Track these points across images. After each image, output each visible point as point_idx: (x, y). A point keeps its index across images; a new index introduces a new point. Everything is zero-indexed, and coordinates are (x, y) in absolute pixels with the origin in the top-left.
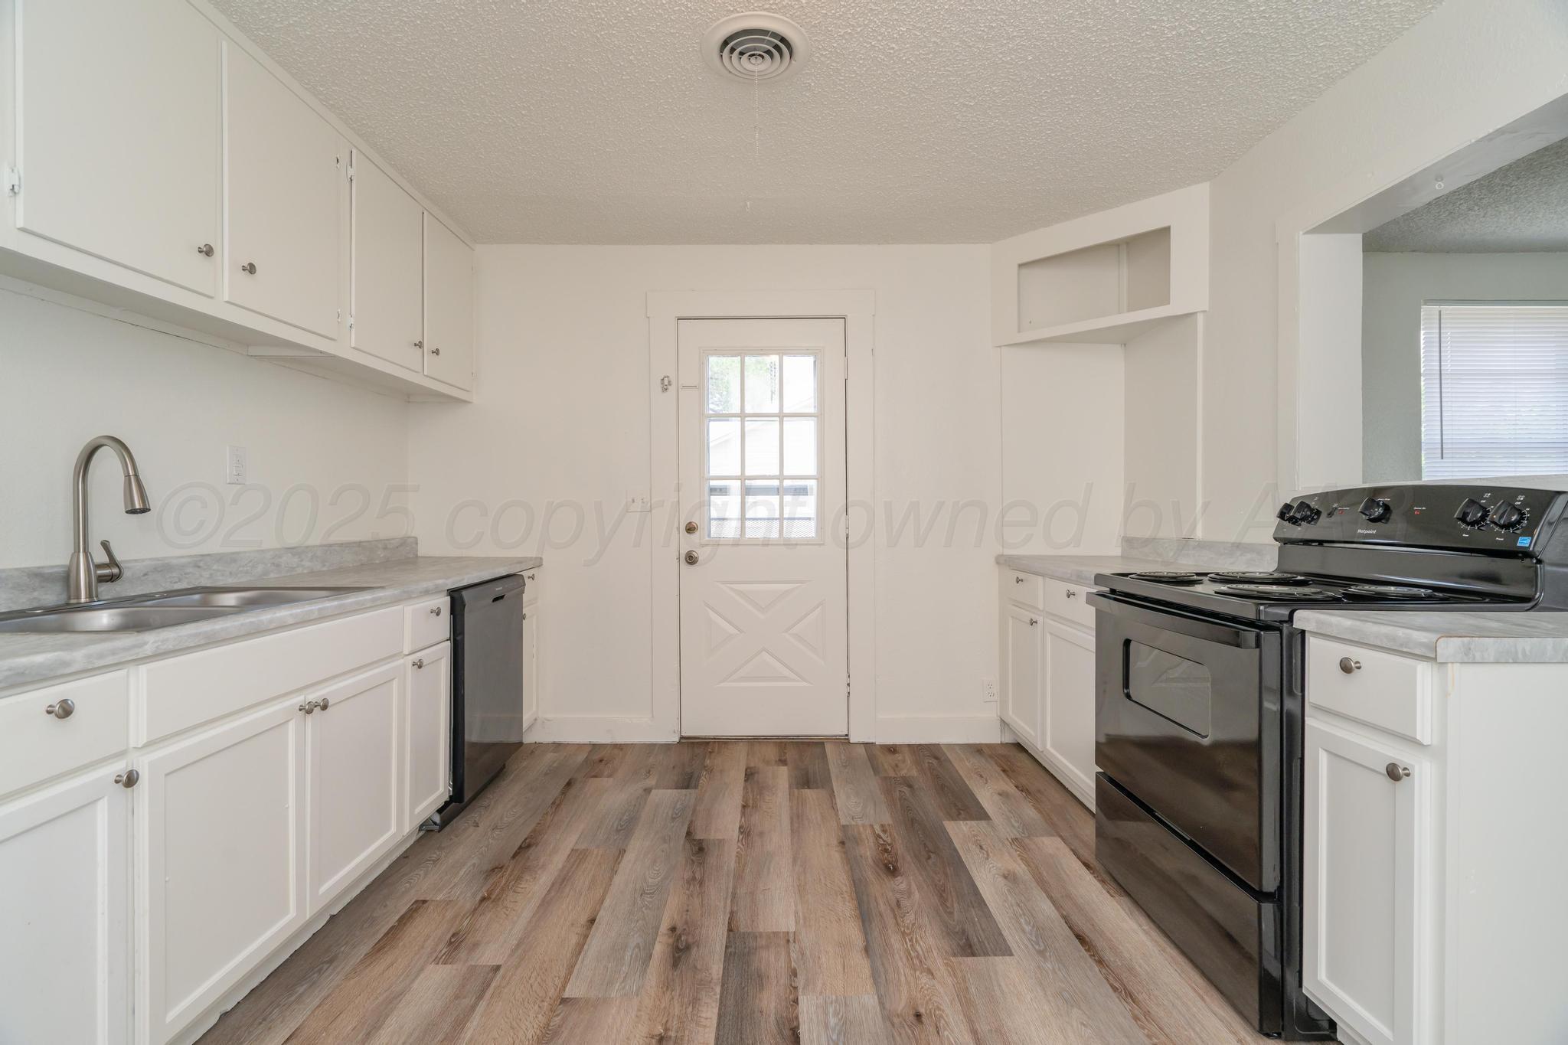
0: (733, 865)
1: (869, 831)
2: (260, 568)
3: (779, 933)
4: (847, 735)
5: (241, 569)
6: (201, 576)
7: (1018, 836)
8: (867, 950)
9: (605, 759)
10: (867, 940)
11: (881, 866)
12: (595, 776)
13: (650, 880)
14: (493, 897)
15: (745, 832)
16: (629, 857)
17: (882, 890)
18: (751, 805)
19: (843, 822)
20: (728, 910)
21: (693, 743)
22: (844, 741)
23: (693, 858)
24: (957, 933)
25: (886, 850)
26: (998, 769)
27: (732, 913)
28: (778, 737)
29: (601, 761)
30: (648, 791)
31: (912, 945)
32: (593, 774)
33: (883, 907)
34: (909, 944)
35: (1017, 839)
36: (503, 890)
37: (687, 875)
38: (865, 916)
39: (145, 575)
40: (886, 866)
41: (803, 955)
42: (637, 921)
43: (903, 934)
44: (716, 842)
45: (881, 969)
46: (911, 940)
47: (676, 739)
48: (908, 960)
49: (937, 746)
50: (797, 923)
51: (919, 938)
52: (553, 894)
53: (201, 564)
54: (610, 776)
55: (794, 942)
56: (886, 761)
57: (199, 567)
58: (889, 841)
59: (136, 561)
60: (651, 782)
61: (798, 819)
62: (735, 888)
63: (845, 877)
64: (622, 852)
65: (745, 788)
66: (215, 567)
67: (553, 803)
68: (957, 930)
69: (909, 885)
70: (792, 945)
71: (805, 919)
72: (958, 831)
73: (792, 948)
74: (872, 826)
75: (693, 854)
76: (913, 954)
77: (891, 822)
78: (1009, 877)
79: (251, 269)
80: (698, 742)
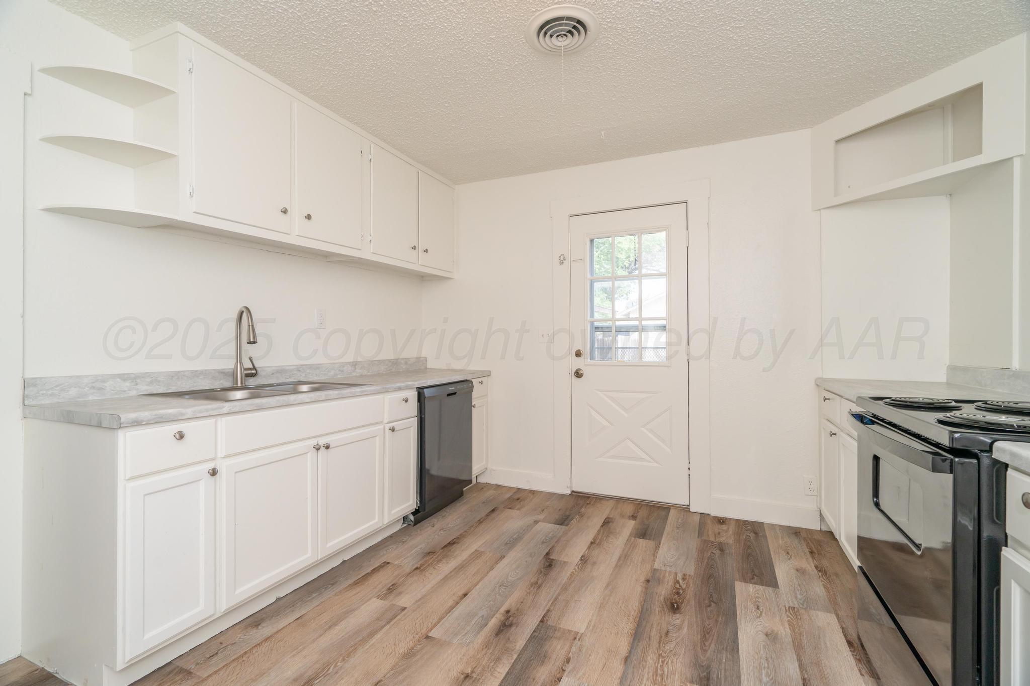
0: (565, 579)
1: (672, 577)
2: (332, 373)
3: (572, 631)
4: (688, 506)
5: (322, 372)
6: (301, 376)
7: (796, 605)
8: (626, 659)
9: (521, 498)
10: (630, 653)
11: (669, 603)
12: (510, 508)
13: (510, 578)
14: (422, 568)
15: (584, 560)
16: (505, 561)
17: (659, 620)
18: (597, 542)
19: (656, 566)
20: (547, 608)
21: (579, 496)
22: (686, 509)
23: (543, 570)
24: (703, 666)
25: (678, 593)
26: (807, 550)
27: (548, 611)
28: (637, 500)
29: (518, 499)
30: (536, 522)
31: (662, 666)
32: (509, 507)
33: (654, 633)
34: (660, 664)
35: (794, 608)
36: (429, 565)
37: (533, 580)
38: (637, 635)
39: (273, 374)
40: (672, 605)
41: (580, 650)
42: (490, 601)
43: (660, 655)
44: (562, 563)
45: (630, 676)
46: (663, 662)
47: (569, 492)
48: (653, 675)
49: (761, 524)
50: (587, 628)
51: (670, 661)
52: (453, 573)
53: (300, 369)
54: (518, 509)
55: (579, 640)
56: (712, 529)
57: (300, 371)
58: (684, 586)
59: (269, 367)
60: (541, 517)
61: (625, 558)
62: (559, 594)
63: (637, 605)
64: (503, 557)
65: (599, 531)
66: (308, 371)
67: (479, 520)
68: (703, 664)
69: (683, 622)
70: (576, 642)
71: (594, 627)
72: (744, 592)
73: (575, 643)
74: (676, 574)
75: (544, 568)
76: (659, 672)
77: (692, 574)
78: (771, 636)
79: (309, 217)
80: (583, 496)
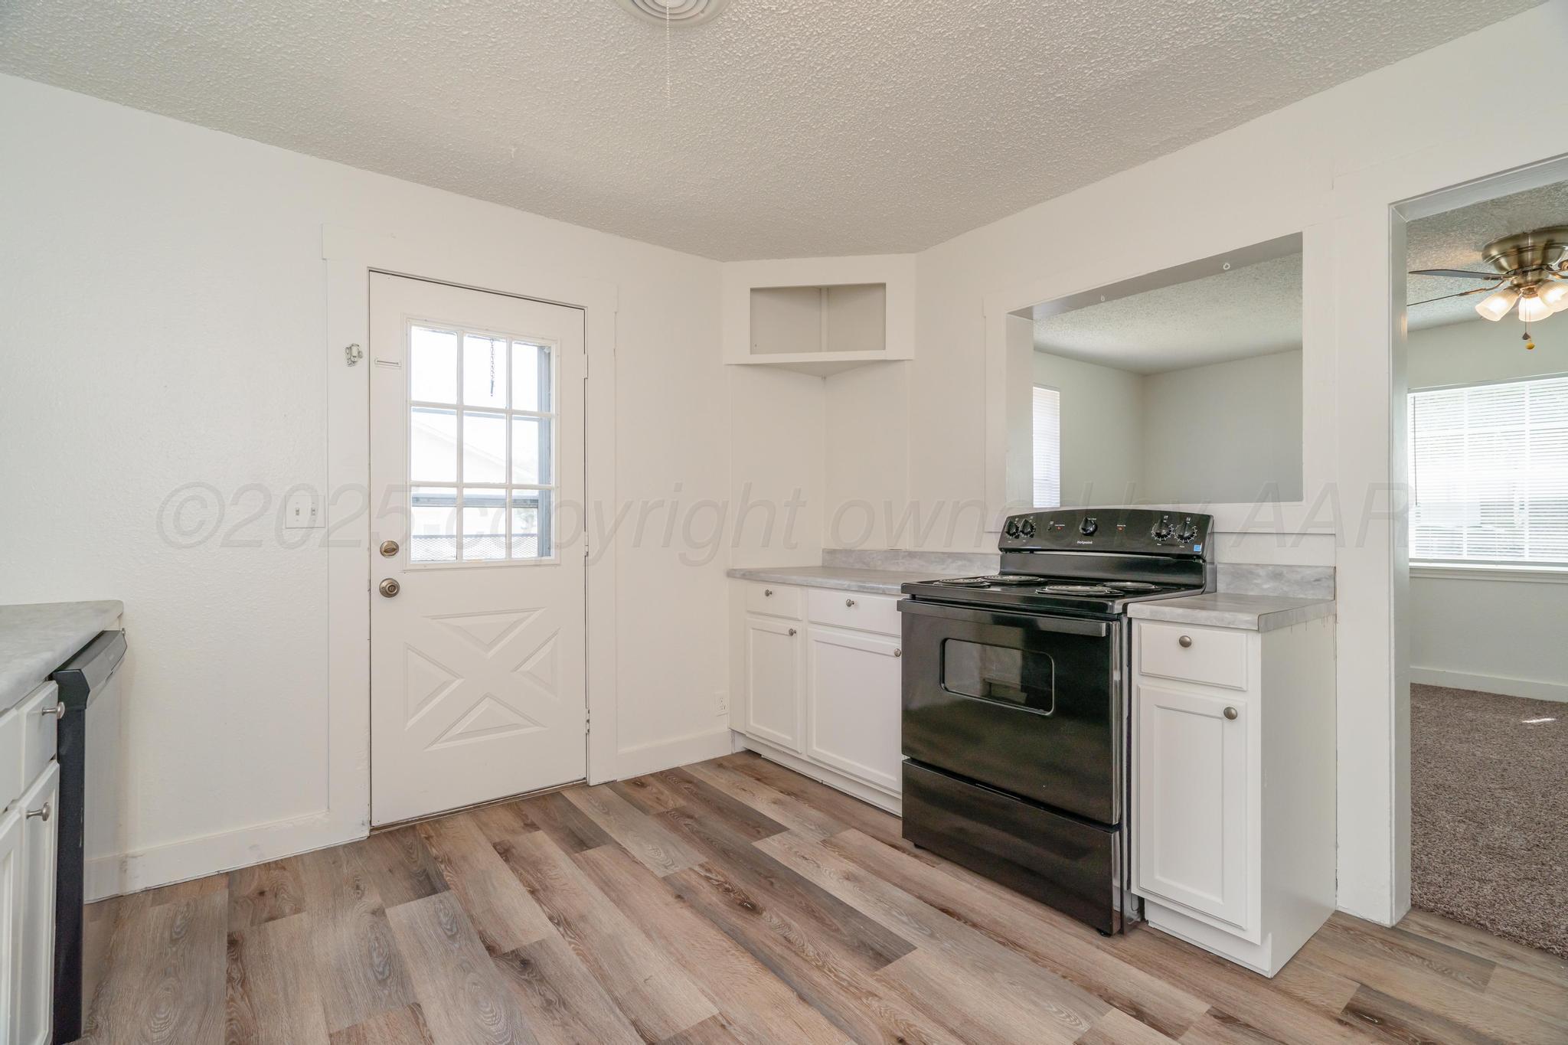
0: (584, 968)
1: (694, 876)
3: (705, 1020)
4: (584, 779)
7: (823, 838)
8: (802, 998)
9: (267, 888)
10: (794, 989)
11: (738, 907)
12: (272, 918)
13: (493, 1028)
15: (560, 921)
16: (433, 1012)
17: (758, 930)
18: (539, 888)
19: (660, 873)
20: (627, 1022)
21: (390, 832)
22: (583, 785)
23: (526, 977)
24: (859, 946)
25: (727, 890)
26: (752, 779)
27: (634, 1023)
29: (262, 893)
30: (378, 913)
31: (835, 975)
32: (265, 915)
33: (778, 949)
34: (832, 975)
35: (824, 840)
37: (537, 1001)
38: (770, 965)
40: (744, 906)
41: (750, 1033)
43: (818, 967)
44: (536, 946)
45: (833, 1013)
46: (830, 971)
47: (366, 833)
48: (845, 991)
49: (678, 768)
50: (714, 1002)
51: (835, 966)
54: (297, 910)
55: (730, 1024)
56: (644, 797)
58: (721, 878)
60: (373, 899)
61: (606, 885)
62: (610, 992)
63: (715, 933)
64: (416, 1009)
65: (514, 870)
68: (856, 944)
69: (780, 916)
70: (730, 1029)
71: (717, 995)
72: (771, 847)
73: (733, 1031)
74: (691, 869)
75: (521, 973)
76: (844, 984)
77: (707, 860)
78: (849, 877)
80: (398, 830)
